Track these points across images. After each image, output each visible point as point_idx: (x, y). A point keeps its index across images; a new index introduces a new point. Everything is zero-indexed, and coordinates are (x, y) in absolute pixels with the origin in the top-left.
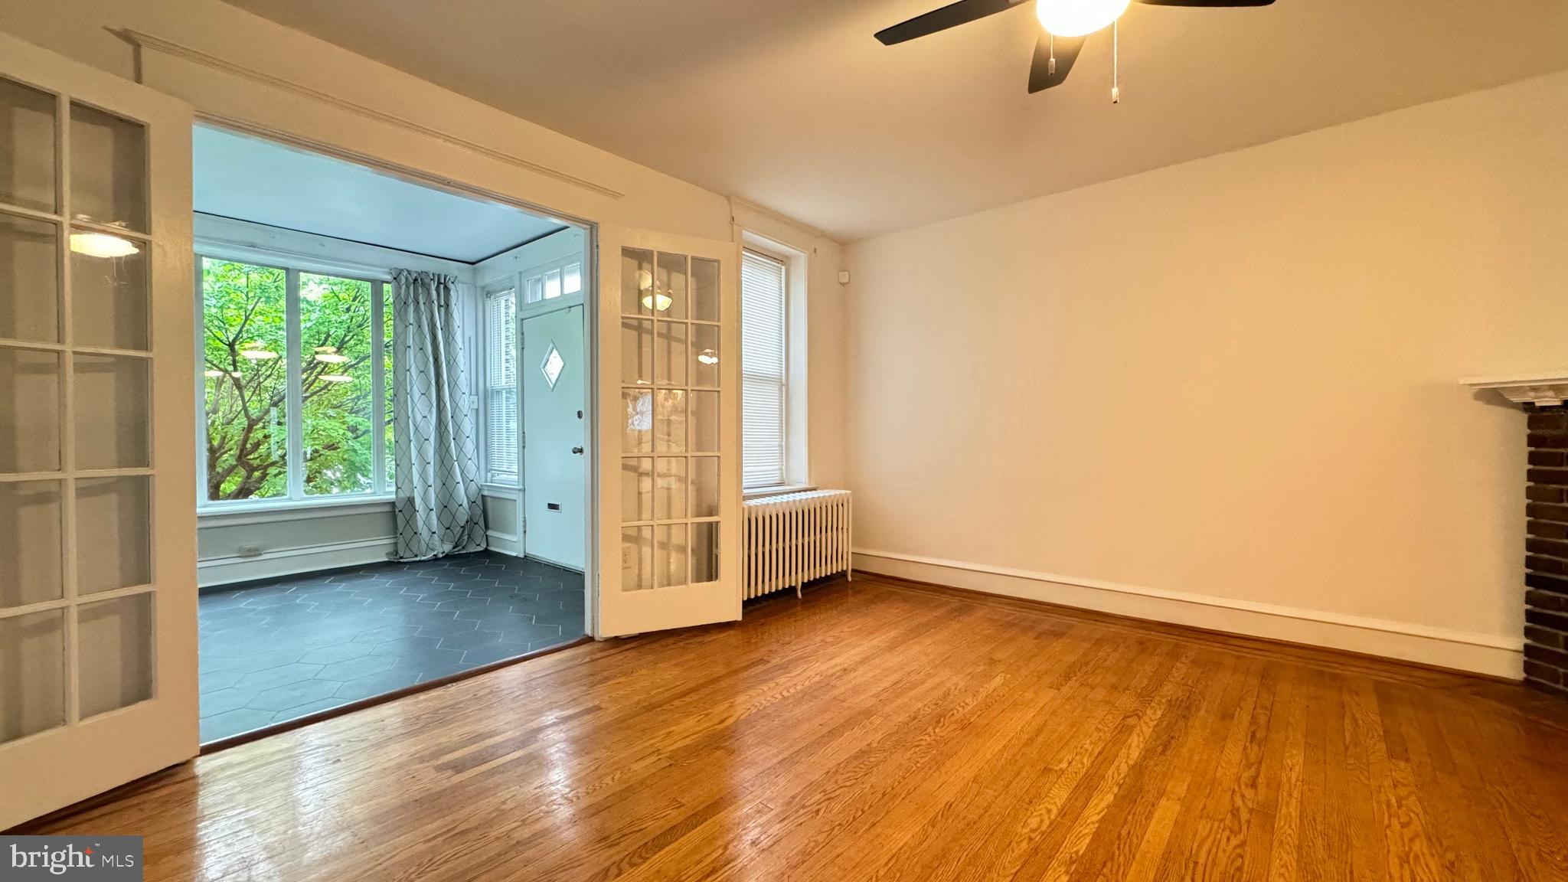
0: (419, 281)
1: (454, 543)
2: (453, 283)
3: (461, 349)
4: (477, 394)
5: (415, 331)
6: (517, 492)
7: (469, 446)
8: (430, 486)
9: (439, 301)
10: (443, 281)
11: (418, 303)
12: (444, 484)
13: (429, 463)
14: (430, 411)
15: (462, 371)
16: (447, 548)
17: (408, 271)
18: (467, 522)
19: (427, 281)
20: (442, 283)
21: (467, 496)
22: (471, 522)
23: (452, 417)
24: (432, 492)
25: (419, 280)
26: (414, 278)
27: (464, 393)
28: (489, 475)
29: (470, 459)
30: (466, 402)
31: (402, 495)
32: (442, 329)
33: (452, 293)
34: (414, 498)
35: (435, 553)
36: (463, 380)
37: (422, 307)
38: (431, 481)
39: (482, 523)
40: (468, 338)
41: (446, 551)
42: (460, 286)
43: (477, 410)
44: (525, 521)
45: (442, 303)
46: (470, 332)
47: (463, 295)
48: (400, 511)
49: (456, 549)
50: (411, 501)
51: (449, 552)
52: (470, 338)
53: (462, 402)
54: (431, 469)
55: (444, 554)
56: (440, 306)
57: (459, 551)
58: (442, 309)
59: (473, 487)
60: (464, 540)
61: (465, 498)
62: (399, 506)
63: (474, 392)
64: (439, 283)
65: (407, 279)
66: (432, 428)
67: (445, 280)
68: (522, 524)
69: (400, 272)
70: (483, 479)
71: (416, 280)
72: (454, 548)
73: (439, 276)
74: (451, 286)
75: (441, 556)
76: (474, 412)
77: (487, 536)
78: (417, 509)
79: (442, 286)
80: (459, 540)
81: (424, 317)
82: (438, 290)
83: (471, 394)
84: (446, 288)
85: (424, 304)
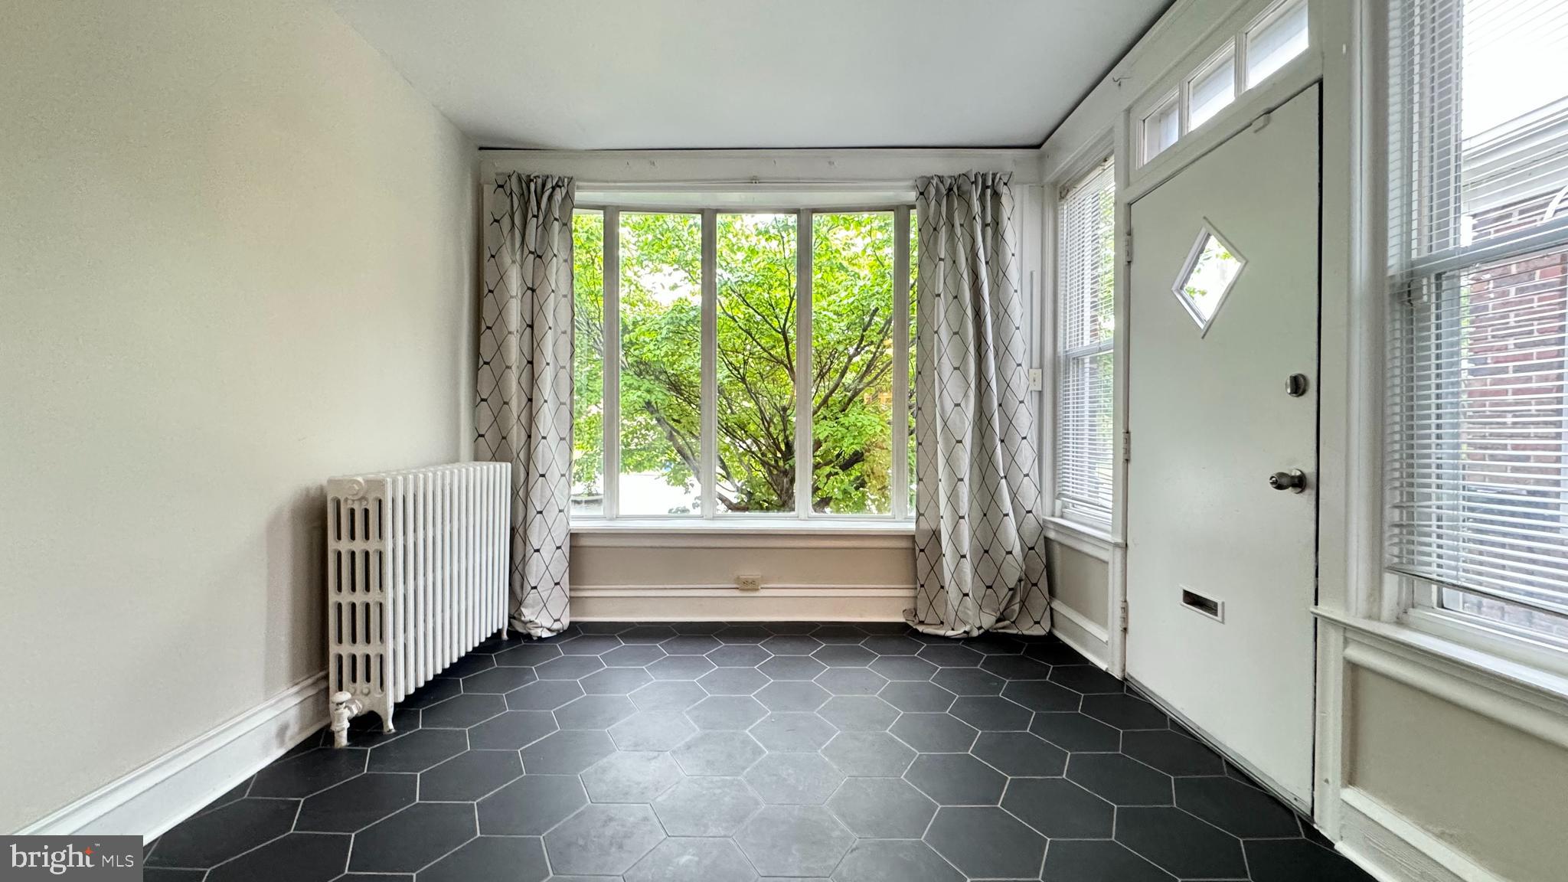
0: (953, 190)
1: (998, 614)
2: (1005, 184)
3: (1016, 291)
4: (1041, 366)
5: (948, 270)
6: (1111, 548)
7: (1026, 455)
8: (963, 517)
9: (983, 218)
10: (990, 183)
11: (953, 226)
12: (985, 515)
13: (962, 480)
14: (966, 395)
15: (1018, 328)
16: (988, 621)
17: (939, 177)
18: (1020, 580)
19: (965, 188)
20: (988, 187)
21: (1020, 536)
22: (1027, 581)
23: (1000, 405)
24: (965, 528)
25: (955, 189)
26: (947, 186)
27: (1019, 365)
28: (1058, 503)
29: (1027, 475)
30: (1023, 380)
31: (924, 525)
32: (987, 263)
33: (1004, 200)
34: (940, 531)
35: (967, 628)
36: (1020, 345)
37: (958, 230)
38: (964, 510)
39: (1043, 584)
40: (1029, 274)
41: (986, 626)
42: (1017, 191)
43: (1041, 393)
44: (1125, 609)
45: (989, 219)
46: (1032, 264)
47: (1022, 202)
48: (922, 550)
49: (1001, 624)
50: (936, 535)
51: (991, 627)
52: (1032, 274)
53: (1015, 379)
54: (964, 490)
55: (981, 631)
56: (985, 225)
57: (1003, 628)
58: (989, 230)
59: (1030, 522)
60: (1014, 611)
61: (1017, 539)
62: (921, 542)
63: (1036, 363)
64: (985, 187)
65: (937, 190)
66: (967, 423)
67: (993, 181)
68: (1119, 613)
69: (928, 181)
70: (1048, 509)
71: (950, 189)
72: (998, 621)
73: (984, 176)
74: (1004, 190)
75: (975, 633)
76: (1036, 396)
77: (1052, 609)
78: (944, 552)
79: (989, 191)
80: (1004, 610)
81: (961, 248)
82: (982, 198)
83: (1031, 368)
84: (996, 195)
85: (962, 225)
